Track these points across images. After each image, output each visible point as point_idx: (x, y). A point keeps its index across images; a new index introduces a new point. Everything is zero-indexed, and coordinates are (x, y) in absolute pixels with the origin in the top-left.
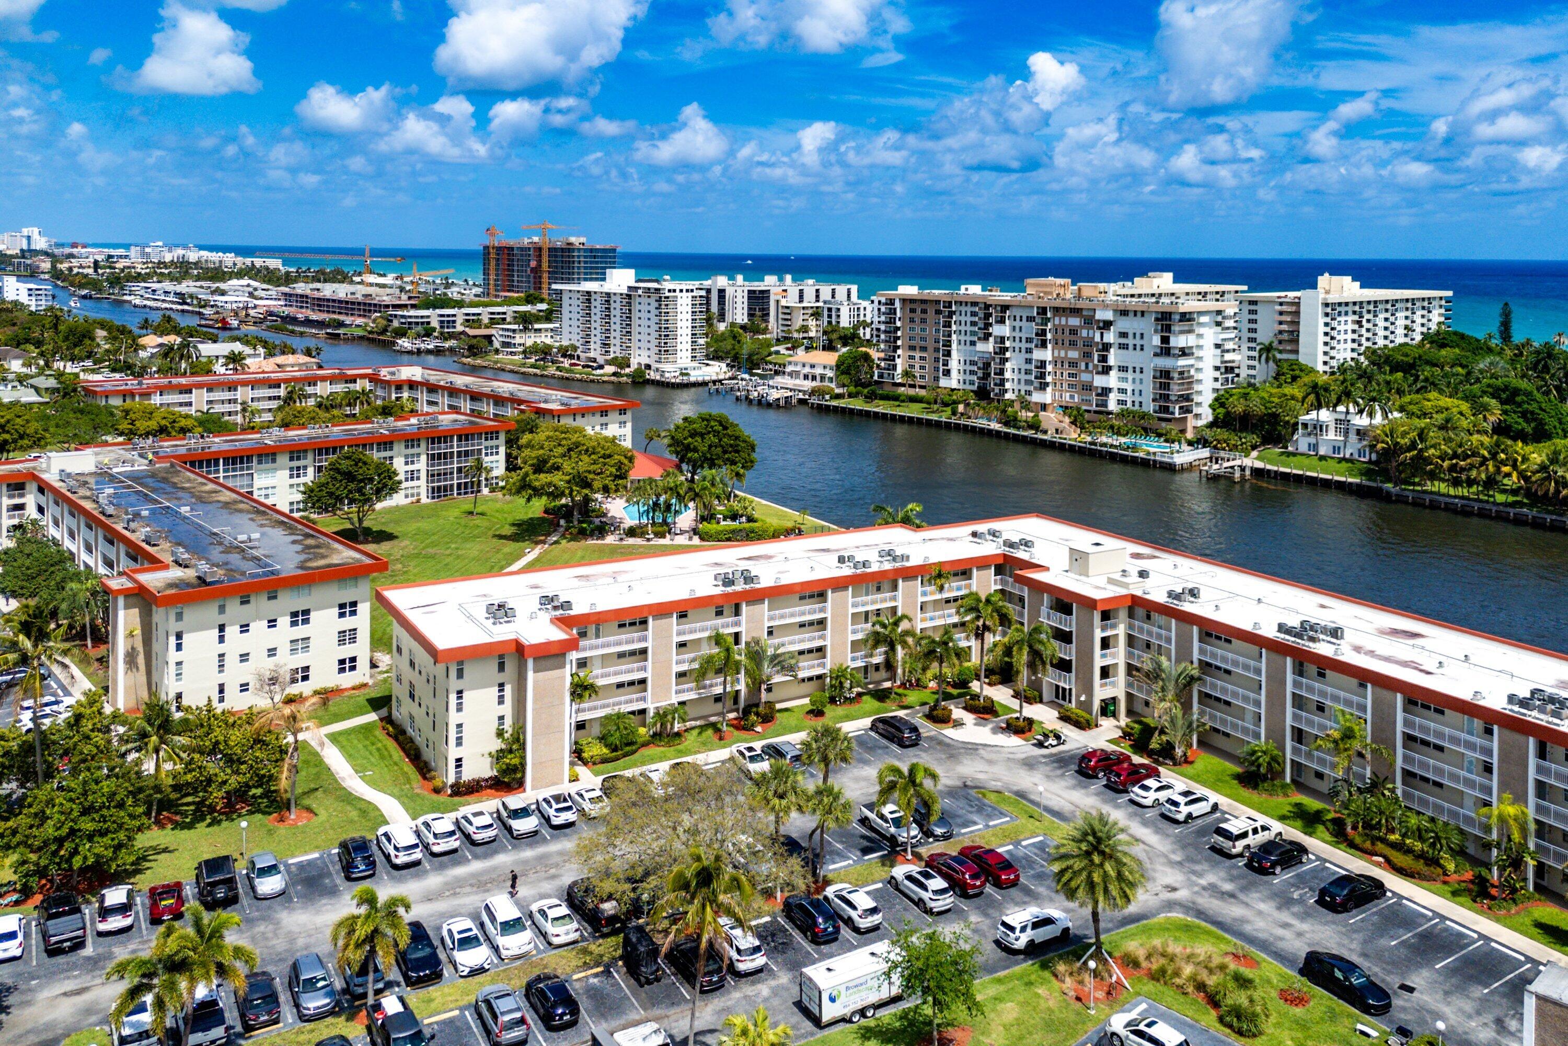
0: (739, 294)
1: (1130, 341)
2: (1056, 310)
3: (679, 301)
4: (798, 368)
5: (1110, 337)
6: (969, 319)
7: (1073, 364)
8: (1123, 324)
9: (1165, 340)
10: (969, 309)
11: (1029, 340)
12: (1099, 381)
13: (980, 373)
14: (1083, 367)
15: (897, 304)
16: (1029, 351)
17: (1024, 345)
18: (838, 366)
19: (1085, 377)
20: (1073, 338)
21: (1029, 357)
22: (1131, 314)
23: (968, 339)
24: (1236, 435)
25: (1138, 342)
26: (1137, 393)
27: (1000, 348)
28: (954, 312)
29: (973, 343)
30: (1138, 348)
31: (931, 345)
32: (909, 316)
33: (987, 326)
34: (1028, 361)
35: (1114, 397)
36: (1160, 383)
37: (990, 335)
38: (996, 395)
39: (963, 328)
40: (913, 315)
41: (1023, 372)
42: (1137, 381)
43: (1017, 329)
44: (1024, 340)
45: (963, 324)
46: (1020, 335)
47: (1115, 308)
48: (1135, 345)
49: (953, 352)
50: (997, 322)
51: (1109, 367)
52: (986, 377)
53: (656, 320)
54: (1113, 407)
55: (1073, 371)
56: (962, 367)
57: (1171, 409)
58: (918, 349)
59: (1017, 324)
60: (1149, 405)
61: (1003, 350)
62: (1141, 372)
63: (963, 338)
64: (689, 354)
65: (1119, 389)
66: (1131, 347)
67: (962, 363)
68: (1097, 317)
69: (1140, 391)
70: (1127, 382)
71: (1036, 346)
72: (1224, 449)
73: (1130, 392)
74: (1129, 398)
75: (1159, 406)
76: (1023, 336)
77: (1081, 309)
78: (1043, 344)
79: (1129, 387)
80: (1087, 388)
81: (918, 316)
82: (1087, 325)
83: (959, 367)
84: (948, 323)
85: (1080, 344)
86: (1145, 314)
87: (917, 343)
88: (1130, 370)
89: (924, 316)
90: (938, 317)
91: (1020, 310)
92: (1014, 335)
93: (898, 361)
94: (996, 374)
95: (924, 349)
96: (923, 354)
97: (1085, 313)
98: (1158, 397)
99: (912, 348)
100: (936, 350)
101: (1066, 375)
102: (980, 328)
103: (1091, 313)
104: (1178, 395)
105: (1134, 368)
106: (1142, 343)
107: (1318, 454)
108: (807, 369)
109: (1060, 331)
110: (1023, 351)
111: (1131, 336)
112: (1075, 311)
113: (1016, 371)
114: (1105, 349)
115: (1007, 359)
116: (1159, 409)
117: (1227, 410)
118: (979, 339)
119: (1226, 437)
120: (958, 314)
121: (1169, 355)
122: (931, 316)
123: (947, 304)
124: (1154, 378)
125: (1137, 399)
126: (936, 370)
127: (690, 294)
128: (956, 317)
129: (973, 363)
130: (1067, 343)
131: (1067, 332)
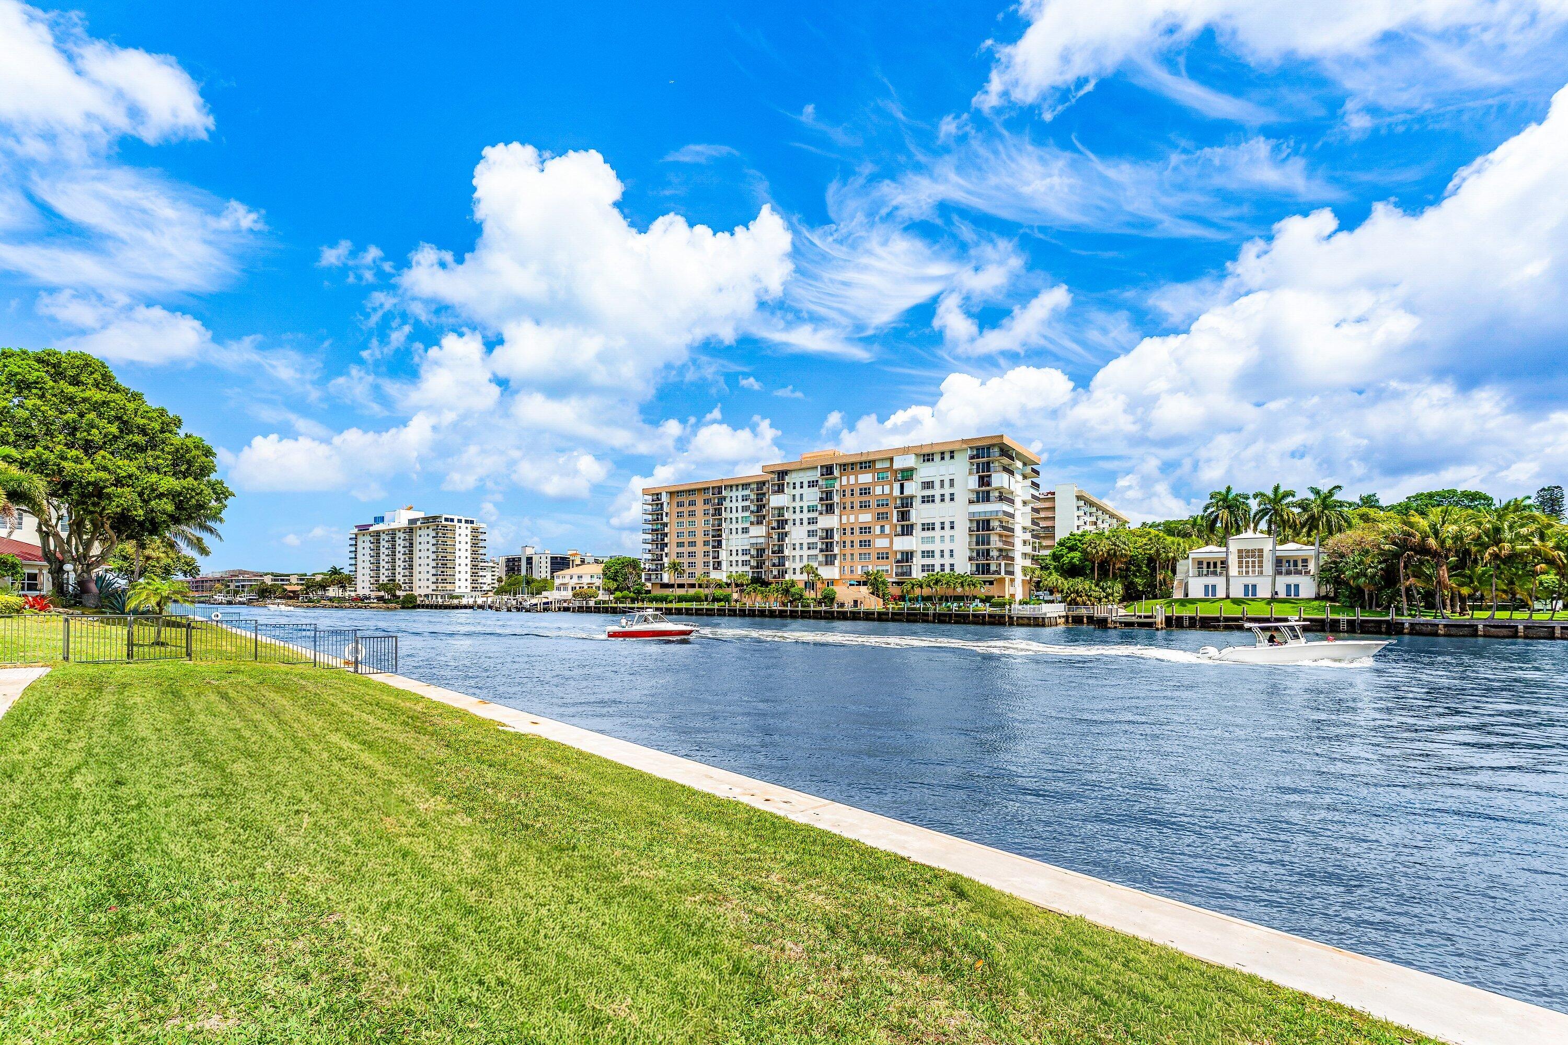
0: (543, 560)
1: (937, 492)
2: (844, 467)
3: (458, 531)
4: (566, 580)
5: (912, 488)
6: (741, 504)
7: (865, 530)
8: (926, 472)
9: (984, 481)
10: (741, 493)
11: (811, 509)
12: (902, 544)
13: (753, 563)
14: (878, 530)
15: (665, 498)
16: (812, 521)
17: (806, 516)
18: (605, 574)
19: (881, 543)
20: (864, 498)
21: (812, 527)
22: (937, 458)
23: (740, 526)
24: (1097, 585)
25: (947, 491)
26: (947, 554)
27: (778, 521)
28: (725, 498)
29: (745, 530)
30: (947, 498)
31: (700, 539)
32: (676, 510)
33: (760, 508)
34: (811, 533)
35: (918, 562)
36: (978, 536)
37: (764, 517)
38: (775, 577)
39: (734, 515)
40: (680, 509)
41: (805, 546)
42: (947, 539)
43: (798, 498)
44: (805, 510)
45: (734, 510)
46: (801, 504)
47: (918, 452)
48: (943, 495)
49: (724, 542)
50: (774, 492)
51: (912, 525)
52: (760, 565)
53: (434, 549)
54: (917, 574)
55: (865, 537)
56: (734, 558)
57: (993, 568)
58: (686, 544)
59: (798, 491)
60: (964, 567)
61: (782, 523)
62: (952, 528)
63: (734, 526)
64: (468, 584)
65: (923, 552)
66: (938, 498)
67: (734, 553)
68: (895, 466)
69: (952, 551)
70: (933, 542)
71: (821, 513)
72: (1084, 604)
73: (937, 554)
74: (937, 561)
75: (978, 565)
76: (805, 504)
77: (874, 461)
78: (830, 509)
79: (936, 547)
80: (883, 556)
81: (686, 509)
82: (881, 481)
83: (731, 558)
84: (718, 512)
85: (873, 504)
86: (956, 455)
87: (686, 539)
88: (938, 526)
89: (692, 508)
90: (706, 507)
91: (801, 474)
92: (794, 505)
93: (665, 560)
94: (773, 552)
95: (692, 544)
96: (692, 549)
97: (879, 465)
98: (974, 554)
99: (680, 545)
100: (706, 543)
101: (857, 544)
102: (752, 512)
103: (887, 464)
104: (1000, 550)
105: (943, 523)
106: (952, 491)
107: (1228, 597)
108: (575, 580)
109: (848, 493)
110: (805, 522)
111: (937, 485)
112: (867, 465)
113: (798, 547)
114: (906, 503)
115: (786, 534)
116: (978, 570)
117: (1084, 552)
118: (752, 523)
119: (1087, 587)
120: (728, 500)
121: (988, 500)
122: (700, 507)
123: (716, 491)
124: (970, 530)
125: (947, 561)
126: (706, 564)
127: (469, 525)
128: (727, 504)
129: (745, 552)
130: (857, 505)
131: (857, 492)
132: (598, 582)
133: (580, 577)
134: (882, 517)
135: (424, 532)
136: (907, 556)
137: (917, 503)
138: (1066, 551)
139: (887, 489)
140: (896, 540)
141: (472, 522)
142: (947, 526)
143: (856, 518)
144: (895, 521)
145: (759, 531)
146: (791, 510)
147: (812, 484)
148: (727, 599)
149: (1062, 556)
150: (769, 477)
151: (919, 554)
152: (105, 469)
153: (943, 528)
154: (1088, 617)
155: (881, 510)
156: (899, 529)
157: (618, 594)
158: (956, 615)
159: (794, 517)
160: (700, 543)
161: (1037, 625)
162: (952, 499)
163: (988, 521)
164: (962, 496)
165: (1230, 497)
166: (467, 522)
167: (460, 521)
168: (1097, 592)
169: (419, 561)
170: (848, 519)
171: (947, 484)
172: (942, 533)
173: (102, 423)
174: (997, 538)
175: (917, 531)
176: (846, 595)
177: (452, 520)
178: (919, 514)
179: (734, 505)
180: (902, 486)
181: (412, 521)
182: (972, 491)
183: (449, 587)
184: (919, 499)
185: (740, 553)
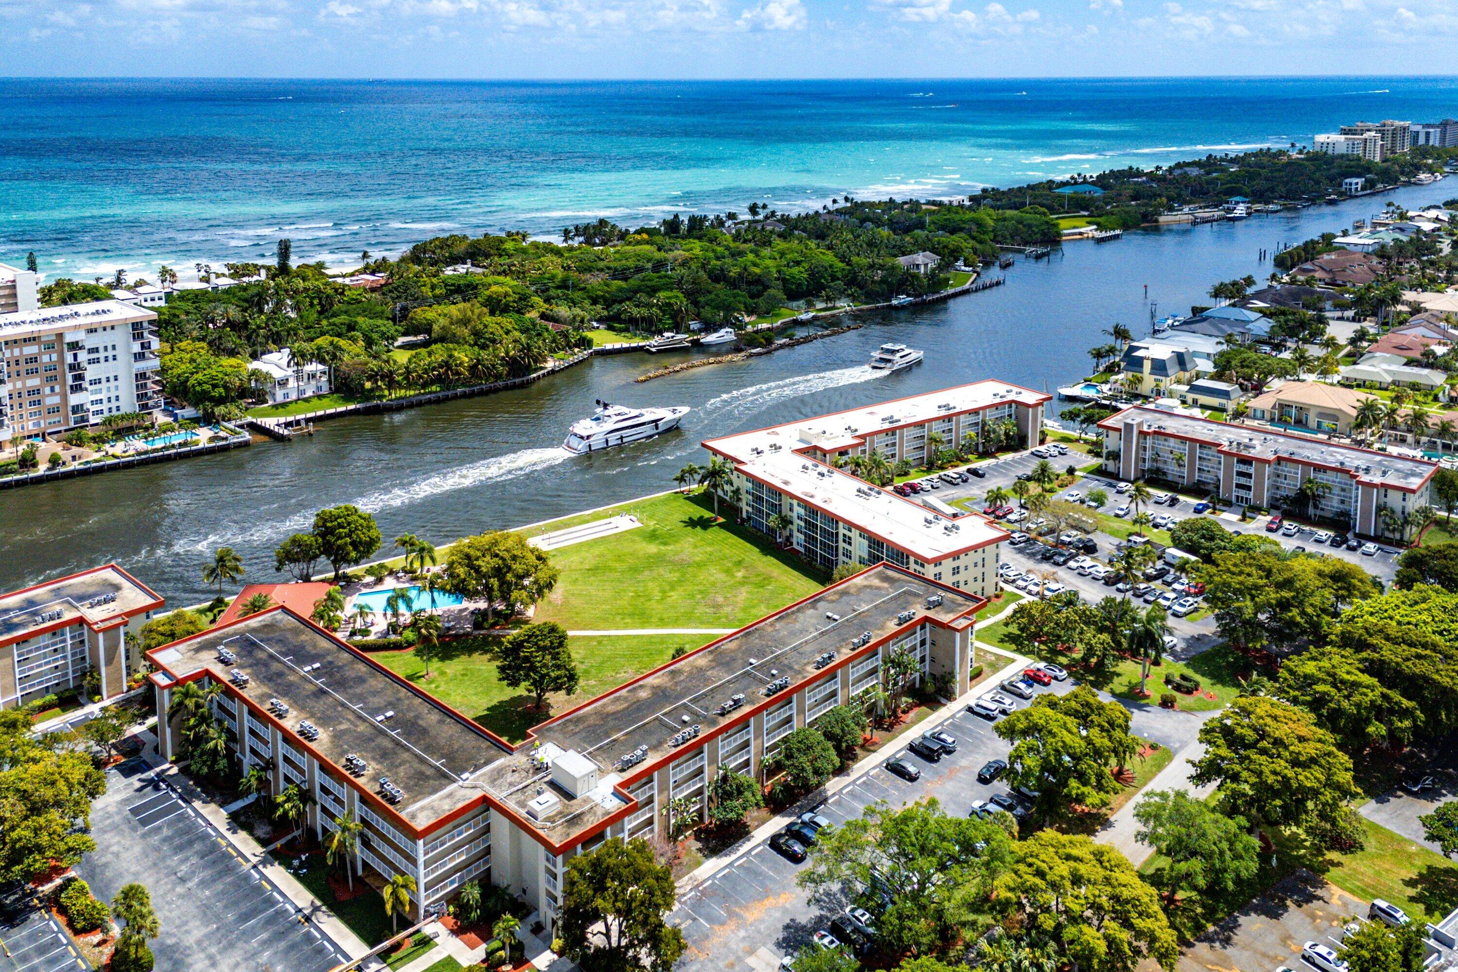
1: (101, 355)
2: (9, 343)
7: (34, 392)
8: (92, 342)
9: (145, 346)
12: (75, 399)
14: (47, 390)
19: (53, 400)
20: (30, 366)
22: (100, 331)
25: (110, 353)
26: (113, 399)
30: (110, 358)
35: (91, 410)
42: (113, 389)
47: (86, 328)
48: (106, 357)
55: (36, 397)
57: (152, 404)
60: (128, 407)
62: (116, 380)
65: (92, 402)
66: (102, 360)
68: (66, 340)
69: (117, 397)
70: (102, 393)
74: (105, 406)
77: (40, 338)
79: (103, 396)
80: (55, 410)
82: (49, 351)
85: (41, 370)
86: (116, 329)
88: (104, 380)
97: (43, 339)
101: (26, 405)
103: (56, 339)
104: (156, 392)
105: (108, 378)
106: (115, 354)
107: (298, 399)
109: (14, 364)
111: (101, 350)
112: (30, 340)
116: (140, 408)
124: (131, 381)
125: (114, 404)
130: (23, 373)
131: (22, 361)
134: (50, 379)
136: (81, 408)
137: (86, 366)
139: (55, 357)
140: (67, 397)
142: (112, 379)
143: (24, 384)
144: (66, 381)
151: (90, 404)
153: (108, 381)
155: (49, 373)
162: (115, 360)
163: (145, 372)
164: (125, 356)
170: (17, 386)
171: (110, 348)
172: (108, 385)
174: (153, 384)
175: (87, 387)
178: (88, 373)
180: (75, 355)
182: (134, 353)
184: (89, 363)
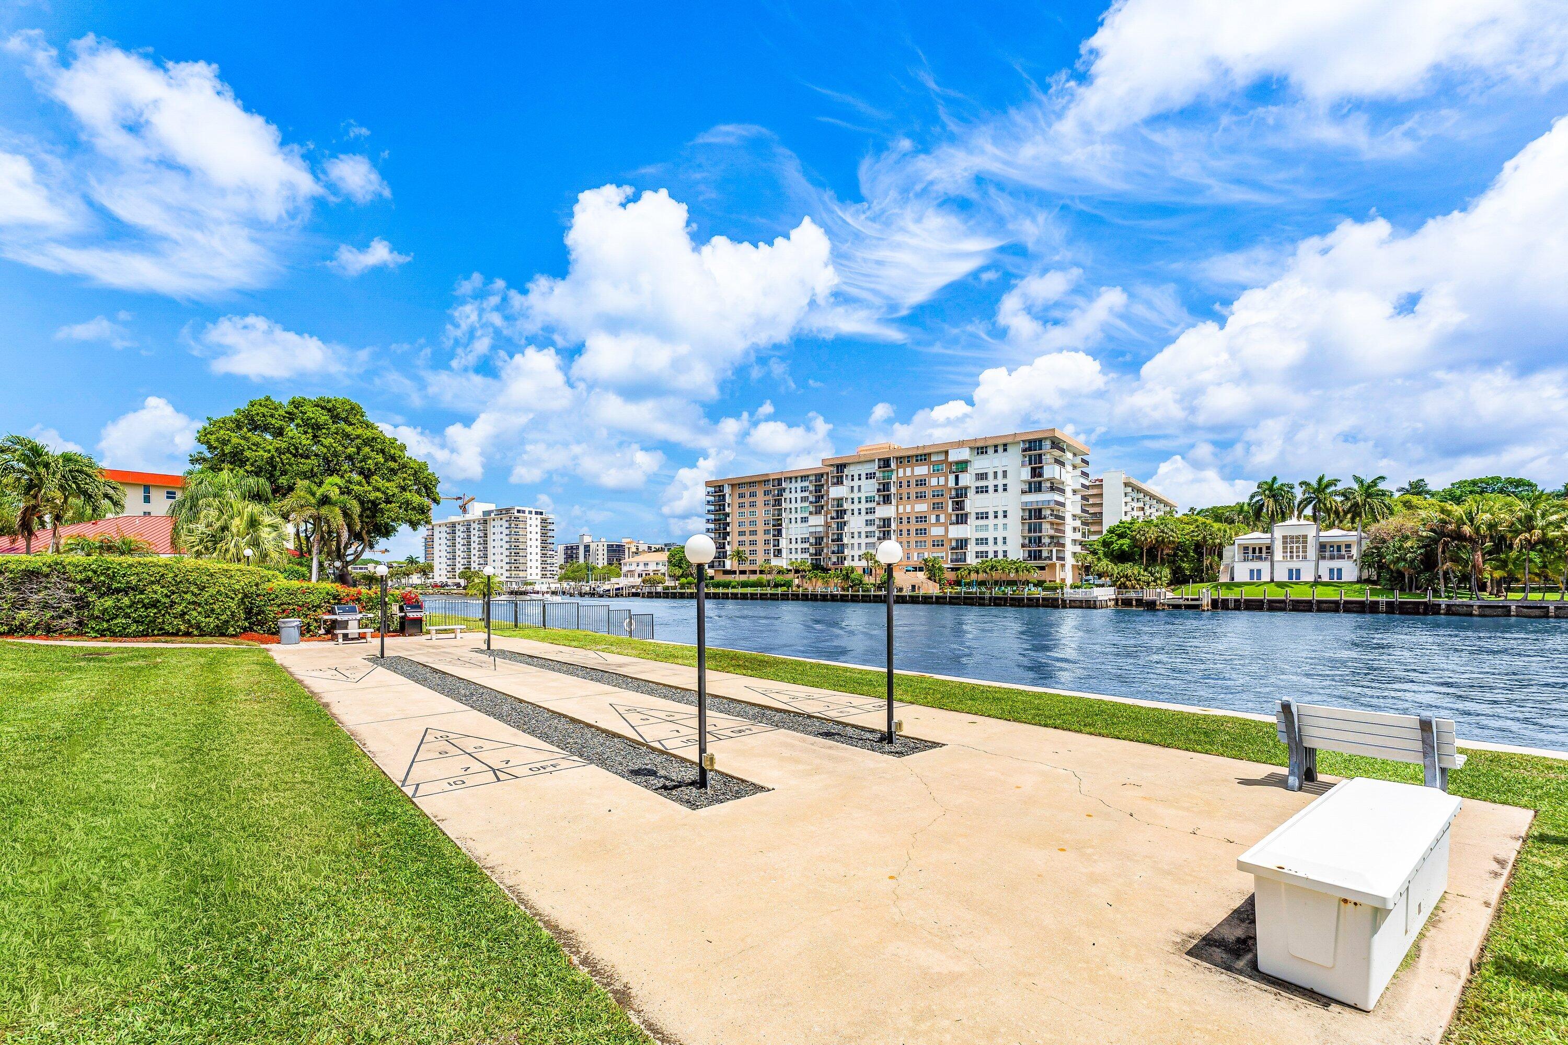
0: (600, 548)
1: (990, 483)
2: (900, 460)
3: (529, 522)
4: (633, 568)
5: (966, 479)
6: (800, 495)
7: (922, 519)
8: (980, 464)
9: (1036, 472)
10: (799, 485)
11: (869, 500)
12: (957, 532)
13: (812, 550)
14: (933, 519)
15: (727, 490)
16: (870, 511)
17: (864, 506)
18: (670, 562)
19: (937, 531)
20: (920, 489)
21: (870, 517)
22: (991, 451)
23: (799, 516)
24: (1145, 570)
25: (1000, 482)
26: (1000, 541)
27: (837, 511)
28: (784, 490)
29: (805, 520)
30: (1000, 488)
31: (760, 528)
32: (737, 500)
33: (819, 498)
34: (869, 523)
35: (972, 548)
36: (1030, 524)
37: (822, 507)
38: (834, 564)
39: (793, 506)
40: (742, 500)
41: (863, 535)
42: (1000, 527)
43: (856, 489)
44: (863, 500)
45: (793, 501)
46: (860, 495)
47: (973, 445)
48: (996, 486)
49: (784, 531)
50: (834, 484)
51: (966, 515)
52: (818, 553)
53: (507, 539)
54: (972, 560)
55: (921, 526)
56: (793, 546)
57: (1045, 554)
58: (748, 533)
59: (856, 483)
60: (1016, 553)
61: (841, 513)
62: (1005, 516)
63: (793, 516)
64: (539, 571)
65: (977, 540)
66: (991, 489)
67: (794, 541)
68: (951, 459)
69: (1005, 538)
70: (987, 530)
71: (878, 504)
72: (1134, 588)
73: (991, 541)
74: (990, 548)
75: (1030, 552)
76: (863, 495)
77: (930, 454)
78: (887, 500)
79: (990, 535)
80: (938, 543)
81: (747, 500)
82: (936, 472)
83: (791, 546)
84: (778, 502)
85: (929, 494)
86: (1009, 448)
87: (747, 528)
88: (991, 515)
89: (752, 499)
90: (767, 498)
91: (859, 467)
92: (852, 496)
93: (728, 548)
94: (833, 541)
95: (753, 533)
96: (752, 538)
97: (934, 458)
98: (1027, 541)
99: (742, 533)
100: (767, 532)
101: (913, 532)
102: (811, 502)
103: (942, 457)
104: (1052, 537)
105: (996, 512)
106: (1005, 482)
107: (1272, 581)
108: (641, 567)
109: (905, 484)
110: (863, 511)
111: (991, 476)
112: (922, 458)
113: (856, 535)
114: (960, 495)
115: (845, 523)
116: (1030, 556)
117: (1133, 539)
118: (811, 513)
119: (1136, 572)
120: (787, 491)
121: (1040, 490)
122: (760, 498)
123: (776, 483)
124: (1023, 519)
125: (1000, 548)
126: (767, 552)
127: (539, 516)
128: (786, 495)
129: (804, 540)
130: (913, 496)
131: (913, 483)
132: (663, 569)
133: (646, 564)
134: (937, 506)
135: (497, 523)
136: (962, 544)
137: (971, 493)
138: (1115, 538)
139: (942, 481)
140: (951, 528)
141: (541, 513)
142: (1000, 514)
143: (913, 508)
144: (950, 510)
145: (817, 521)
146: (850, 501)
147: (870, 476)
148: (788, 584)
149: (1112, 543)
150: (828, 469)
151: (974, 542)
152: (378, 490)
153: (996, 517)
154: (1137, 600)
155: (937, 500)
156: (954, 518)
157: (683, 580)
158: (1012, 599)
159: (852, 507)
160: (760, 532)
161: (1089, 608)
162: (1005, 490)
163: (1040, 510)
164: (1015, 486)
165: (1275, 486)
166: (537, 513)
167: (530, 512)
168: (1146, 576)
169: (493, 551)
170: (905, 509)
171: (1000, 475)
172: (996, 521)
173: (373, 454)
174: (1048, 526)
175: (971, 520)
176: (904, 581)
177: (524, 512)
178: (973, 504)
179: (793, 496)
180: (957, 478)
181: (487, 513)
182: (1024, 482)
183: (521, 574)
184: (973, 490)
185: (799, 541)
